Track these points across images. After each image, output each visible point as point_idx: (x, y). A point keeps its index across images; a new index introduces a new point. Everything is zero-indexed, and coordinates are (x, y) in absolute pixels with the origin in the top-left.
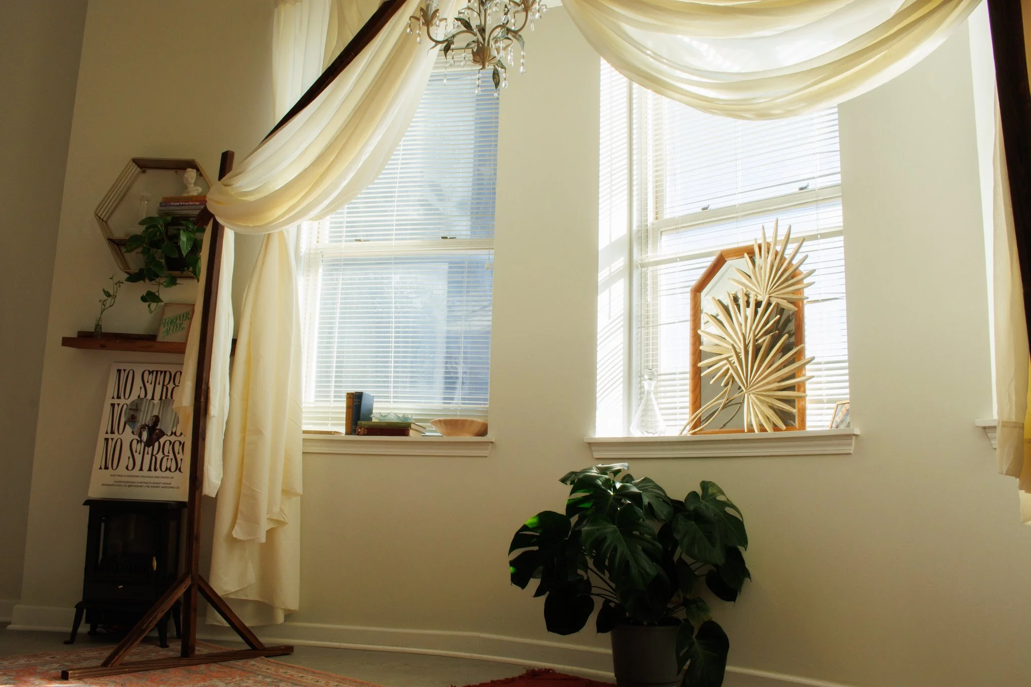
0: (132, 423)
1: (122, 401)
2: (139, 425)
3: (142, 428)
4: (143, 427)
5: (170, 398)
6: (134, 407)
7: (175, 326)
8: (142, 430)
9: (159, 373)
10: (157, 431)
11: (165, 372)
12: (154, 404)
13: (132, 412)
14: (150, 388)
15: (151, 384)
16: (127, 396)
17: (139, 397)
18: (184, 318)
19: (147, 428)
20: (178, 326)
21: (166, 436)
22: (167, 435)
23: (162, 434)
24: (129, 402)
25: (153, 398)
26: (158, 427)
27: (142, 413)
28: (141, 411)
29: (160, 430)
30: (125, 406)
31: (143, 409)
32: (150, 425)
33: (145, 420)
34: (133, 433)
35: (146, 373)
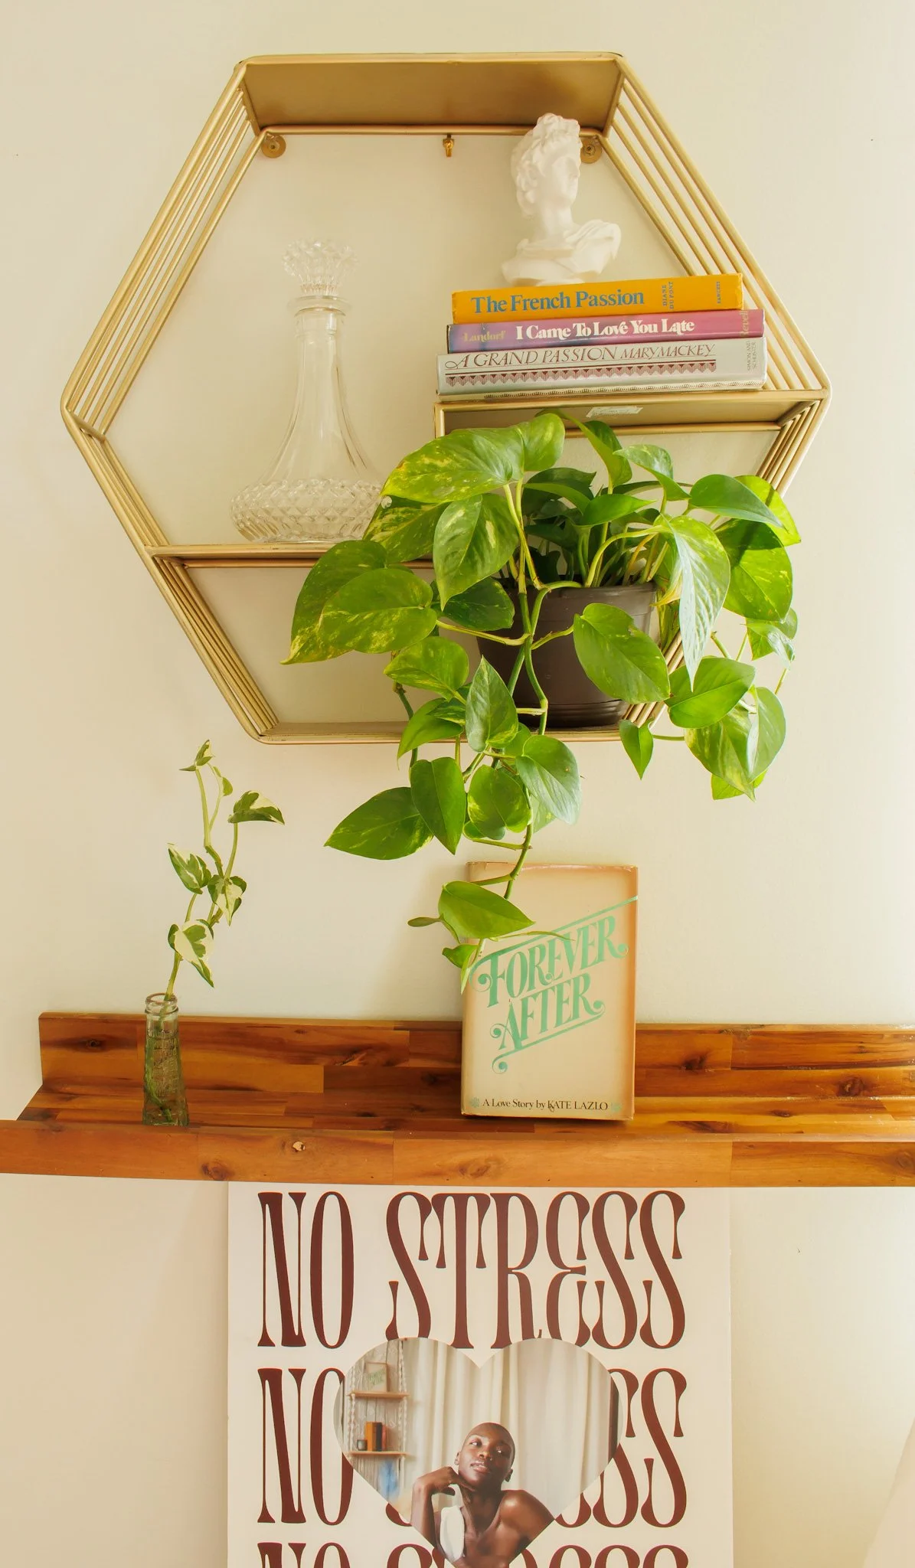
0: (381, 1465)
1: (312, 1357)
2: (413, 1477)
3: (431, 1490)
4: (439, 1485)
5: (547, 1335)
6: (380, 1388)
7: (552, 998)
8: (436, 1498)
9: (472, 1205)
10: (510, 1504)
11: (503, 1201)
12: (472, 1366)
13: (373, 1413)
14: (439, 1285)
15: (441, 1263)
16: (332, 1333)
17: (392, 1332)
18: (593, 953)
19: (455, 1487)
20: (568, 992)
21: (554, 1524)
22: (561, 1520)
23: (540, 1516)
24: (346, 1358)
25: (461, 1340)
26: (510, 1485)
27: (420, 1416)
28: (412, 1405)
29: (524, 1497)
30: (332, 1383)
31: (420, 1394)
32: (472, 1475)
33: (444, 1458)
34: (392, 1514)
35: (409, 1210)
